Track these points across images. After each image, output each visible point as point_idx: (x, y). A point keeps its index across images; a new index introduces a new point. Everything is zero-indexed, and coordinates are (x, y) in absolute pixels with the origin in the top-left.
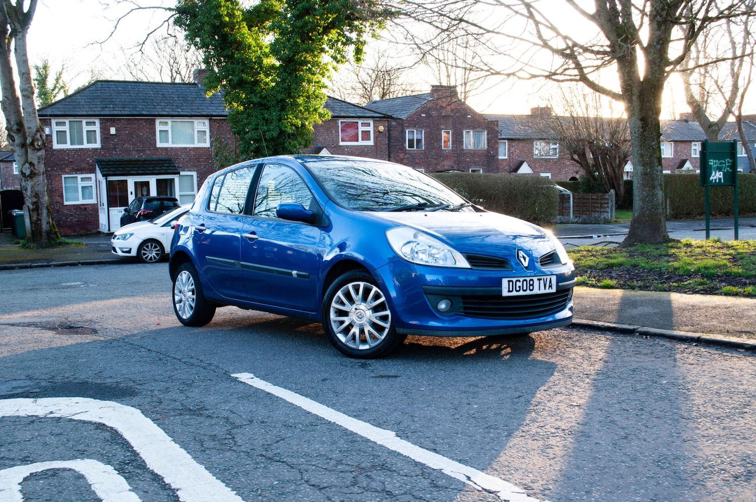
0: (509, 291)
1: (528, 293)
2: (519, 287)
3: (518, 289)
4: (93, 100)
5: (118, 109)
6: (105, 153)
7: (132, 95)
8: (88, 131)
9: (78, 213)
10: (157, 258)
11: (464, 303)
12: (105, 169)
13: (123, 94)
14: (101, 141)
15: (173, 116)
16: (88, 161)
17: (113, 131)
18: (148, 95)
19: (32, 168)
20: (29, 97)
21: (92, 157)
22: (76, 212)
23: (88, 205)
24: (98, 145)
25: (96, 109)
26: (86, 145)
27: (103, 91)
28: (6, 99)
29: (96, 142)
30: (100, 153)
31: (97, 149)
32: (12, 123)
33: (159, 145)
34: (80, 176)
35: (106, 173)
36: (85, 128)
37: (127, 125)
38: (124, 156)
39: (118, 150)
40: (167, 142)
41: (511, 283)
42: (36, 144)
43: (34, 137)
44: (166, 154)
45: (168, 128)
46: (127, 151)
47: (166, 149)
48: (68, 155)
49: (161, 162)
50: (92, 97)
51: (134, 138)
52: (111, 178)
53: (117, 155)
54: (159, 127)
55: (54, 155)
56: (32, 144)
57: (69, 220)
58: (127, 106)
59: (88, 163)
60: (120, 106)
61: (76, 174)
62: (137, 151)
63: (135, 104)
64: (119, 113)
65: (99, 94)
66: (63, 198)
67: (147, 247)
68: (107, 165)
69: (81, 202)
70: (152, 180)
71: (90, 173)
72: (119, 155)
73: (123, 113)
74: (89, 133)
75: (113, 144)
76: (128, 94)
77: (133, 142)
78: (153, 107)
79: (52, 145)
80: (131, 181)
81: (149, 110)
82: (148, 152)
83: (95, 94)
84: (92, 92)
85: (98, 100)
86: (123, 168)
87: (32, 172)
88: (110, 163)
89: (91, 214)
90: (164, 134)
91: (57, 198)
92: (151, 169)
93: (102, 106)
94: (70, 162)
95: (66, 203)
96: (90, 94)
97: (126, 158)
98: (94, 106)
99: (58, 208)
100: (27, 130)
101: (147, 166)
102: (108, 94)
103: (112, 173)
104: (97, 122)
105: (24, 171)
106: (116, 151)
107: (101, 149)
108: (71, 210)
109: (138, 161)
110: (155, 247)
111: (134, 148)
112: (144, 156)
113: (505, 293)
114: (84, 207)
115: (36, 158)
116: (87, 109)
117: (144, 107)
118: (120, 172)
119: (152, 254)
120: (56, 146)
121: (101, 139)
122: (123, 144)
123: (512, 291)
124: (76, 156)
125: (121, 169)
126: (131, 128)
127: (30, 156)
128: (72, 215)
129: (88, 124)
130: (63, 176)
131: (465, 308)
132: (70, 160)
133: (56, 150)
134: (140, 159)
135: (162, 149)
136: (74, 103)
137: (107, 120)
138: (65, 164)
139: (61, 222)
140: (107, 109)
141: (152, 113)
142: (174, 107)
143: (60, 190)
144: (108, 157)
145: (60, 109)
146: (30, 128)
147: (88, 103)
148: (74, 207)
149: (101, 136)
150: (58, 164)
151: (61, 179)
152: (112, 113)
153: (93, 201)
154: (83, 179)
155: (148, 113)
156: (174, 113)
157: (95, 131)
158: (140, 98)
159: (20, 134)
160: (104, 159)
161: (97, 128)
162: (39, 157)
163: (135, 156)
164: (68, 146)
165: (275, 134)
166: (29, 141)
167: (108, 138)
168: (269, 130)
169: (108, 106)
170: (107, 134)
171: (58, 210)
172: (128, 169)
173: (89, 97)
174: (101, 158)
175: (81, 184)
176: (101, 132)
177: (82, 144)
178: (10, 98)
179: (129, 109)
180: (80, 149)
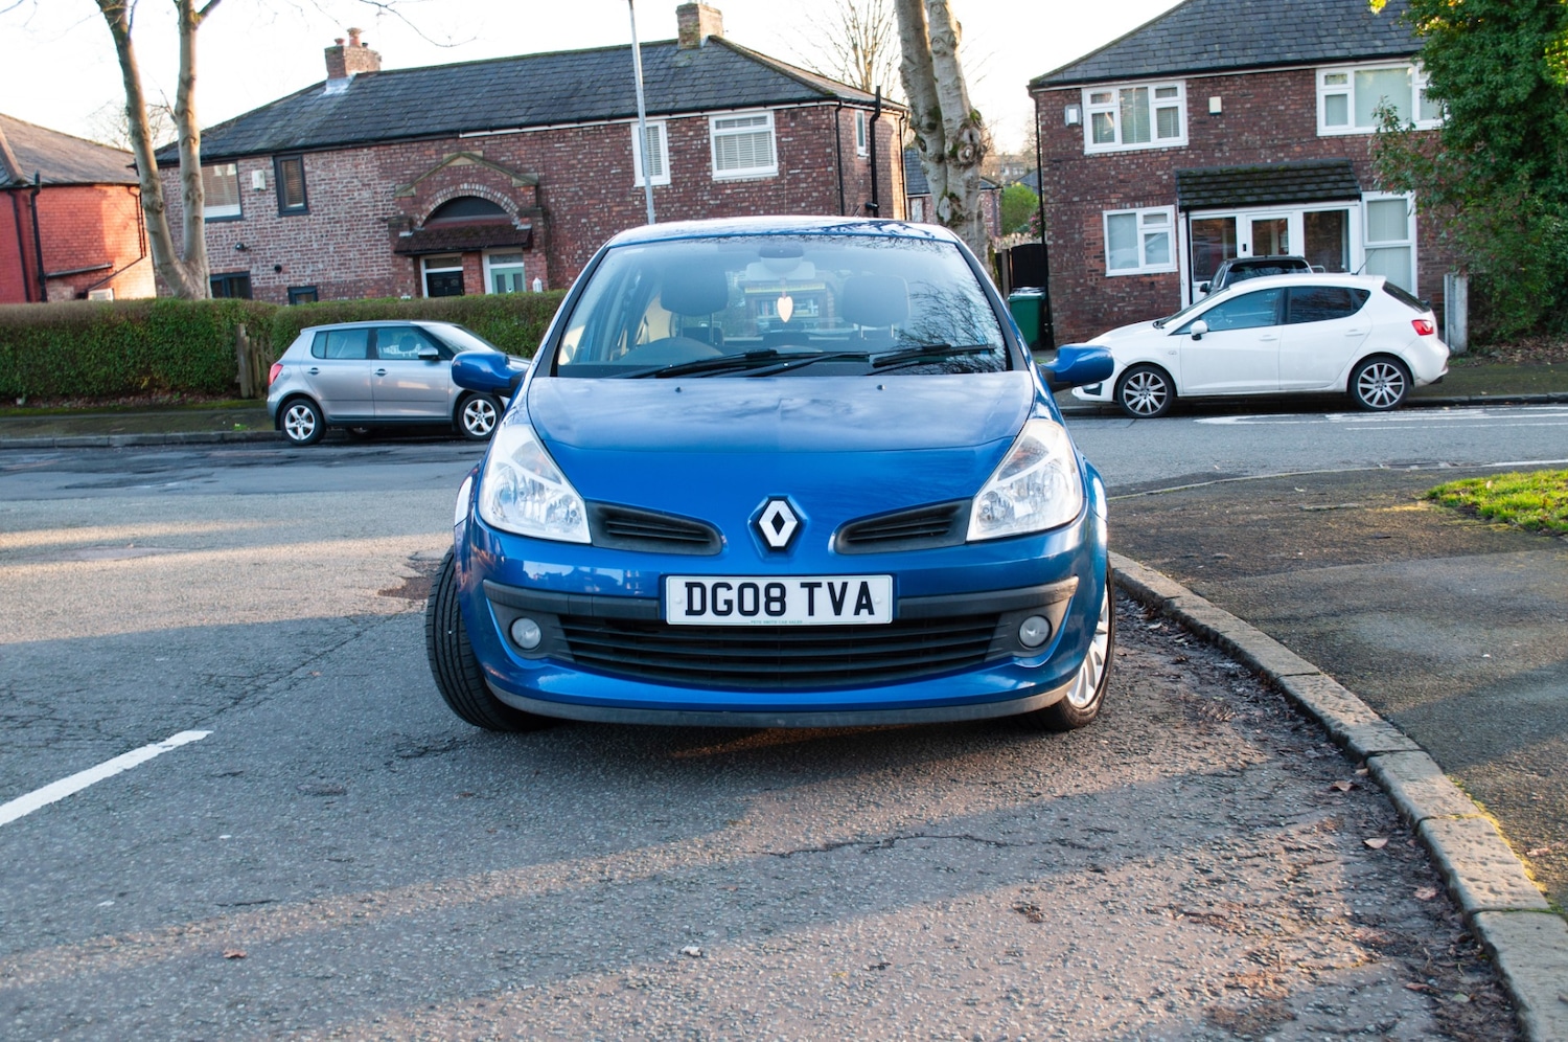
0: (690, 612)
1: (762, 619)
2: (729, 603)
3: (722, 607)
4: (1179, 38)
5: (1231, 53)
6: (1198, 157)
7: (1274, 15)
8: (1159, 110)
9: (1136, 293)
10: (1159, 407)
11: (568, 633)
12: (1188, 195)
13: (1253, 17)
14: (1190, 130)
15: (1357, 58)
16: (1160, 176)
17: (1215, 104)
18: (1311, 13)
19: (955, 206)
20: (945, 54)
21: (1169, 167)
22: (1132, 292)
23: (1158, 275)
24: (1182, 140)
25: (1180, 59)
26: (1156, 142)
27: (1208, 14)
28: (907, 62)
29: (1177, 134)
30: (1186, 157)
31: (1180, 149)
32: (921, 111)
33: (1324, 130)
34: (1141, 212)
35: (1187, 203)
36: (1155, 103)
37: (1248, 88)
38: (1239, 162)
39: (1226, 148)
40: (1345, 121)
41: (697, 592)
42: (960, 153)
43: (957, 139)
44: (1341, 150)
45: (1347, 88)
46: (1249, 150)
47: (1341, 139)
48: (1117, 165)
49: (1322, 172)
50: (1178, 32)
51: (1264, 119)
52: (1197, 215)
53: (1225, 160)
54: (1323, 89)
55: (1087, 167)
56: (954, 154)
57: (1116, 309)
58: (1254, 45)
59: (1159, 182)
60: (1237, 45)
61: (1134, 207)
62: (1271, 147)
63: (1273, 36)
64: (1231, 62)
65: (1196, 23)
66: (1103, 261)
67: (1137, 381)
68: (1196, 184)
69: (1143, 268)
70: (1295, 216)
71: (1163, 204)
72: (1228, 160)
73: (1240, 61)
74: (1164, 113)
75: (1216, 136)
76: (1262, 16)
77: (1261, 128)
78: (1314, 40)
79: (1083, 146)
80: (1244, 220)
81: (1304, 48)
82: (1298, 149)
83: (1188, 24)
84: (1183, 18)
85: (1190, 36)
86: (1229, 189)
87: (954, 214)
88: (1205, 180)
89: (1163, 296)
90: (1335, 103)
91: (1092, 263)
92: (1295, 188)
93: (1196, 49)
94: (1121, 181)
95: (1110, 273)
96: (1178, 25)
97: (1245, 166)
98: (1179, 51)
99: (1092, 284)
100: (946, 126)
101: (1287, 182)
102: (1217, 20)
103: (1200, 202)
104: (1181, 86)
105: (941, 214)
106: (1221, 150)
107: (1188, 148)
108: (1120, 287)
109: (1269, 171)
110: (1155, 382)
111: (1263, 143)
112: (1286, 160)
113: (676, 615)
114: (1148, 279)
115: (962, 183)
116: (1162, 60)
117: (1293, 42)
118: (1220, 201)
119: (1147, 397)
120: (1091, 148)
121: (1189, 126)
122: (1240, 134)
123: (702, 611)
124: (1133, 167)
125: (1224, 193)
126: (1256, 96)
127: (950, 180)
128: (1123, 299)
129: (1160, 92)
130: (1106, 213)
131: (573, 646)
132: (1121, 177)
133: (1093, 157)
134: (1275, 166)
135: (1330, 139)
136: (1137, 49)
137: (1202, 80)
138: (1109, 187)
139: (1100, 315)
140: (1205, 55)
141: (1308, 56)
142: (1366, 37)
143: (1099, 243)
144: (1203, 166)
145: (1103, 65)
146: (949, 120)
147: (1167, 46)
148: (1128, 281)
149: (1189, 119)
150: (1094, 188)
151: (1102, 220)
152: (1215, 63)
153: (1168, 267)
154: (1147, 218)
155: (1298, 57)
156: (1362, 52)
157: (1176, 108)
158: (1289, 21)
159: (935, 136)
160: (1194, 170)
161: (1180, 100)
162: (968, 182)
163: (1266, 160)
164: (1117, 146)
165: (1522, 92)
166: (948, 147)
167: (1205, 123)
168: (1508, 84)
169: (1209, 48)
170: (1203, 113)
171: (1093, 288)
172: (1241, 192)
173: (1172, 32)
174: (1188, 168)
175: (1142, 229)
176: (1189, 110)
177: (1147, 138)
178: (915, 59)
179: (1255, 52)
180: (1142, 152)
